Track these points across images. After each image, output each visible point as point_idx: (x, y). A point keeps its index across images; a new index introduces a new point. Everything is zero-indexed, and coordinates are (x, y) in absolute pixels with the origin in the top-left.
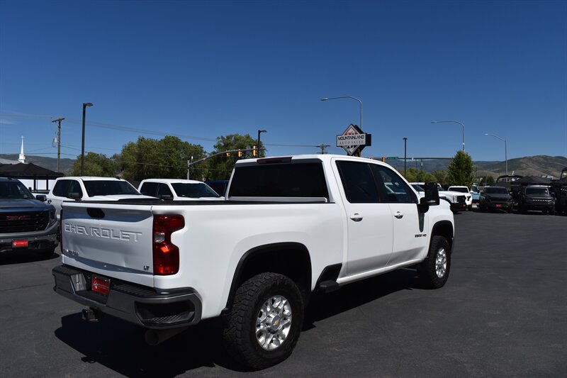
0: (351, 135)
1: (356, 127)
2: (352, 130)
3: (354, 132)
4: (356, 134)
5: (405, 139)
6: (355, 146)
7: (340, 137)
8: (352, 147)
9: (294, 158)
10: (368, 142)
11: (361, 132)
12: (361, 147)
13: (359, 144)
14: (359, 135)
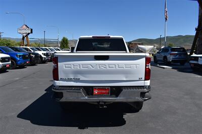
0: (24, 29)
1: (26, 25)
4: (26, 28)
6: (26, 33)
7: (19, 29)
9: (111, 36)
11: (29, 28)
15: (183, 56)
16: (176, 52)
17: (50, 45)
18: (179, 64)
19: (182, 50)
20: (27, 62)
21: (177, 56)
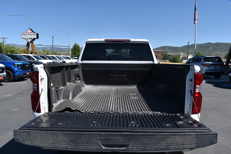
0: (29, 33)
1: (31, 29)
2: (29, 31)
3: (30, 32)
4: (32, 33)
5: (53, 37)
6: (31, 39)
7: (23, 34)
8: (30, 39)
10: (38, 37)
11: (34, 32)
12: (34, 39)
13: (33, 38)
14: (33, 33)
15: (218, 67)
16: (211, 63)
17: (61, 53)
18: (213, 77)
19: (217, 60)
20: (28, 74)
21: (212, 68)
